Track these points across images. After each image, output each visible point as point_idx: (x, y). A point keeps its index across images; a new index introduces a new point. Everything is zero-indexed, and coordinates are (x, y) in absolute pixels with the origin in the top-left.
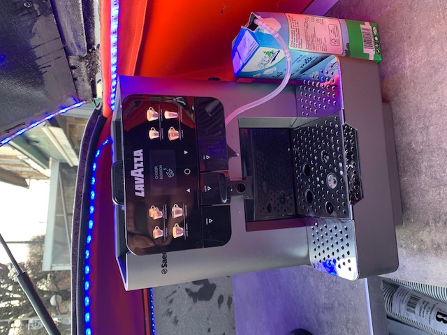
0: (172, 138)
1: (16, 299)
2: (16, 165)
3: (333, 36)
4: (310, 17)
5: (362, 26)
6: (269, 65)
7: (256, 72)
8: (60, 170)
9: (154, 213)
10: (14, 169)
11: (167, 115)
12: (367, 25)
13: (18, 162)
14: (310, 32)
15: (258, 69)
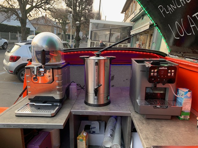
0: (168, 74)
1: (79, 9)
2: (132, 9)
3: (186, 109)
4: (191, 104)
5: (188, 116)
6: (180, 95)
7: (178, 92)
8: (129, 26)
9: (156, 70)
10: (130, 8)
11: (173, 74)
12: (189, 117)
13: (133, 10)
14: (187, 104)
15: (179, 93)
